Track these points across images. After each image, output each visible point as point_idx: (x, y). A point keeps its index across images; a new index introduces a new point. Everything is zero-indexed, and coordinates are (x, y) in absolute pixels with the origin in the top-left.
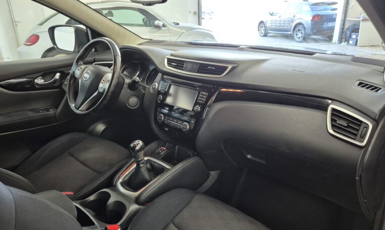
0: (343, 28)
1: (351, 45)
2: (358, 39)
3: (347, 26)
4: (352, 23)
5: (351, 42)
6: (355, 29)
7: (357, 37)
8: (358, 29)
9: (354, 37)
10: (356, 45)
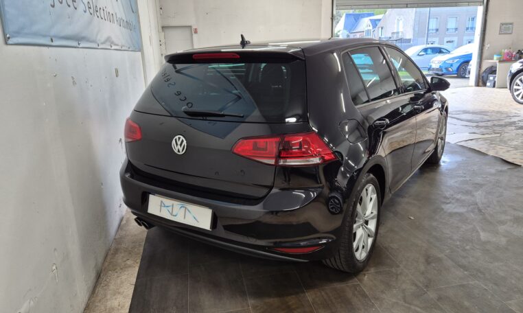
0: (479, 71)
1: (489, 87)
2: (496, 79)
3: (484, 68)
4: (489, 65)
5: (488, 84)
6: (492, 71)
7: (494, 78)
8: (495, 71)
9: (491, 78)
10: (494, 86)
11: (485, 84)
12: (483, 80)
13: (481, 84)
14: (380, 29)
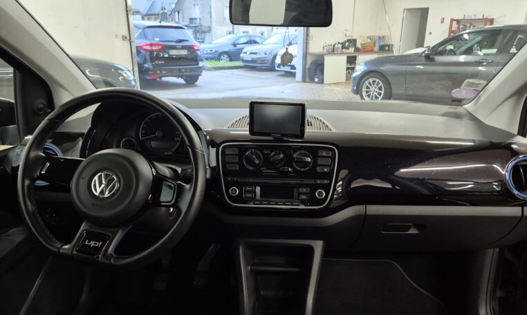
11: (312, 80)
12: (310, 76)
13: (307, 79)
14: (177, 13)
